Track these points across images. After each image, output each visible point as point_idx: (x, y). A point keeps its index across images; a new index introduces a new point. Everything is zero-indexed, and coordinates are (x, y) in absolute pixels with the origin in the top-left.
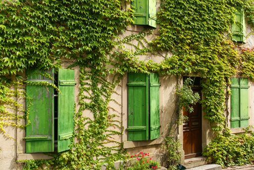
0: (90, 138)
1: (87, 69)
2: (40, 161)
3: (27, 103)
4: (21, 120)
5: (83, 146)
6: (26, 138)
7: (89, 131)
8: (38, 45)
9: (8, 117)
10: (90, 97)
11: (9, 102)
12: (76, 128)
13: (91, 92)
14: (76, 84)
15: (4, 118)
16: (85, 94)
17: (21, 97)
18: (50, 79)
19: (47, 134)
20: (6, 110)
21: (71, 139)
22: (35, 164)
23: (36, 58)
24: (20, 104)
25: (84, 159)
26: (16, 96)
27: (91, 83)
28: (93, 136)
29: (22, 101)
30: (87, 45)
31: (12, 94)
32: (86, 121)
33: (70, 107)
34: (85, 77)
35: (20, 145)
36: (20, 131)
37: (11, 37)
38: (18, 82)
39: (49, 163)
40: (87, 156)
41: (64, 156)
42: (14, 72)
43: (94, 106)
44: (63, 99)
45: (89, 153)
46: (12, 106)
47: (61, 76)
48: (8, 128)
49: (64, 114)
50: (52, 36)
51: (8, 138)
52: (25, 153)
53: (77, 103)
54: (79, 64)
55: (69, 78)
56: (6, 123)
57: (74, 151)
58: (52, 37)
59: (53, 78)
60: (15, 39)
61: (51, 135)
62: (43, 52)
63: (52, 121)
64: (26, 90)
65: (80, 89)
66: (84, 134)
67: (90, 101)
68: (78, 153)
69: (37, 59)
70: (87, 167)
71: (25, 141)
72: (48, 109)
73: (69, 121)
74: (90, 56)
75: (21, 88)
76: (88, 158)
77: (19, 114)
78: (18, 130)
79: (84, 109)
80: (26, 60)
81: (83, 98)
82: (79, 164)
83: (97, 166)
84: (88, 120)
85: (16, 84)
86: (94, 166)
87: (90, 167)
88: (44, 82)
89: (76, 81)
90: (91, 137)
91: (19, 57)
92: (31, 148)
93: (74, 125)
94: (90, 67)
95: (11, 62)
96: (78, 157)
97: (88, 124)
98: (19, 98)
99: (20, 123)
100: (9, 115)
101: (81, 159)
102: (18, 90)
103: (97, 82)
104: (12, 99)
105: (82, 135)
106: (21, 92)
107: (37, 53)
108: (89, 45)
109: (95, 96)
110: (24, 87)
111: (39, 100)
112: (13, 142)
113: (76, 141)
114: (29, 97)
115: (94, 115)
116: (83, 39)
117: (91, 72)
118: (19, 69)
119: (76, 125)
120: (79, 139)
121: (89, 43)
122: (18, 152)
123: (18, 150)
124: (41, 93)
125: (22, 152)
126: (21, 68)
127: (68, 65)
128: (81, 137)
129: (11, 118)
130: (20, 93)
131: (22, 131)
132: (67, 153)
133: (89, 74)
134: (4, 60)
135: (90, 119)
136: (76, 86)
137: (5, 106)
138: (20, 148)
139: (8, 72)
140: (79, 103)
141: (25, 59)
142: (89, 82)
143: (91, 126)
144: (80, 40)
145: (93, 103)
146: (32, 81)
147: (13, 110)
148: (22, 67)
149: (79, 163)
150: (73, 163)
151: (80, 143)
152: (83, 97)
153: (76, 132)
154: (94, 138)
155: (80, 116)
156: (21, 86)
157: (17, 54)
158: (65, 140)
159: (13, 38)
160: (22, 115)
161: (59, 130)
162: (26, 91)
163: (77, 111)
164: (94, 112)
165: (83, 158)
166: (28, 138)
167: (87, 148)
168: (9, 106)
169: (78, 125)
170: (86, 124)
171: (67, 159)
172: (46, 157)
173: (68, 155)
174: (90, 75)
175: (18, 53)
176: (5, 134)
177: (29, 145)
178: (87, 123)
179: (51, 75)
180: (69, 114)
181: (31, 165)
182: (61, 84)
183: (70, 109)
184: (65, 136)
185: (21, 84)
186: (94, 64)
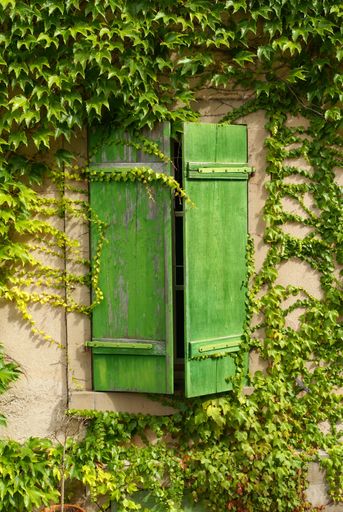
0: (305, 358)
1: (293, 122)
2: (134, 419)
3: (94, 236)
4: (79, 289)
5: (279, 383)
6: (92, 344)
7: (303, 335)
8: (111, 48)
9: (41, 279)
10: (304, 217)
11: (42, 234)
12: (255, 322)
13: (308, 201)
14: (252, 175)
15: (28, 282)
16: (287, 206)
17: (74, 220)
18: (159, 160)
19: (151, 338)
20: (33, 258)
21: (237, 356)
22: (120, 427)
23: (107, 93)
24: (75, 238)
25: (285, 426)
26: (62, 215)
27: (307, 169)
28: (317, 353)
29: (79, 230)
30: (288, 35)
31: (50, 210)
32: (292, 300)
33: (231, 250)
34: (287, 149)
35: (78, 364)
36: (76, 323)
37: (28, 32)
38: (67, 173)
39: (163, 427)
40: (296, 417)
41: (212, 410)
42: (42, 140)
43: (319, 247)
44: (201, 226)
45: (302, 410)
46: (50, 246)
47: (194, 150)
48: (42, 310)
49: (207, 272)
50: (160, 15)
51: (43, 342)
52: (93, 389)
53: (257, 240)
54: (262, 104)
55: (226, 154)
56: (36, 294)
57: (247, 397)
58: (161, 20)
59: (166, 156)
60: (42, 37)
61: (164, 341)
62: (128, 70)
63: (165, 297)
64: (89, 195)
65: (267, 192)
66: (282, 344)
67: (306, 231)
68: (261, 404)
69: (112, 95)
70: (296, 453)
71: (90, 354)
72: (154, 258)
73: (226, 297)
74: (300, 75)
75: (75, 192)
76: (298, 424)
77: (72, 270)
78: (71, 318)
79: (283, 260)
80: (76, 102)
81: (279, 223)
82: (262, 440)
83: (331, 456)
84: (300, 297)
85: (61, 180)
86: (321, 453)
87: (306, 456)
88: (138, 168)
89: (255, 164)
90: (311, 356)
91: (57, 94)
92: (109, 377)
93: (248, 311)
94: (305, 113)
95: (32, 108)
96: (262, 419)
97: (301, 312)
98: (70, 223)
99: (76, 298)
100: (43, 272)
101: (271, 426)
102: (66, 196)
103: (331, 166)
104: (51, 224)
105: (277, 348)
106: (77, 203)
107: (110, 75)
108: (294, 32)
109: (326, 215)
110: (85, 188)
111: (127, 228)
112: (56, 354)
113: (254, 364)
114: (97, 220)
115: (322, 280)
116: (272, 14)
117: (308, 132)
118: (57, 132)
119: (254, 310)
120: (266, 360)
121: (296, 26)
122: (72, 386)
123: (70, 379)
124: (132, 207)
125: (82, 385)
126: (64, 125)
127: (226, 109)
128: (272, 353)
129: (49, 281)
130: (73, 207)
131: (82, 322)
132: (223, 401)
133: (303, 137)
134: (11, 105)
135: (305, 293)
136: (255, 179)
137: (30, 244)
138: (78, 373)
139: (25, 142)
140: (266, 240)
141: (73, 98)
142: (302, 165)
143: (309, 318)
144: (261, 20)
145: (317, 238)
146: (104, 169)
147: (56, 258)
148: (65, 123)
149: (266, 437)
150: (241, 436)
151: (269, 372)
152: (279, 217)
153: (256, 334)
154: (322, 361)
155: (267, 282)
156: (73, 186)
157: (50, 84)
158: (213, 357)
159: (37, 34)
160: (80, 275)
161: (188, 326)
162: (89, 202)
163: (257, 266)
164: (322, 269)
165: (277, 424)
166: (98, 344)
167: (297, 390)
168: (43, 246)
169: (263, 311)
170: (291, 309)
171: (223, 420)
172: (154, 409)
173: (226, 409)
174: (304, 142)
175: (52, 80)
176: (33, 328)
177: (102, 367)
178: (296, 306)
179: (161, 146)
180: (226, 274)
181: (107, 428)
182: (192, 175)
183: (233, 258)
184: (210, 347)
185: (74, 179)
186: (315, 100)
